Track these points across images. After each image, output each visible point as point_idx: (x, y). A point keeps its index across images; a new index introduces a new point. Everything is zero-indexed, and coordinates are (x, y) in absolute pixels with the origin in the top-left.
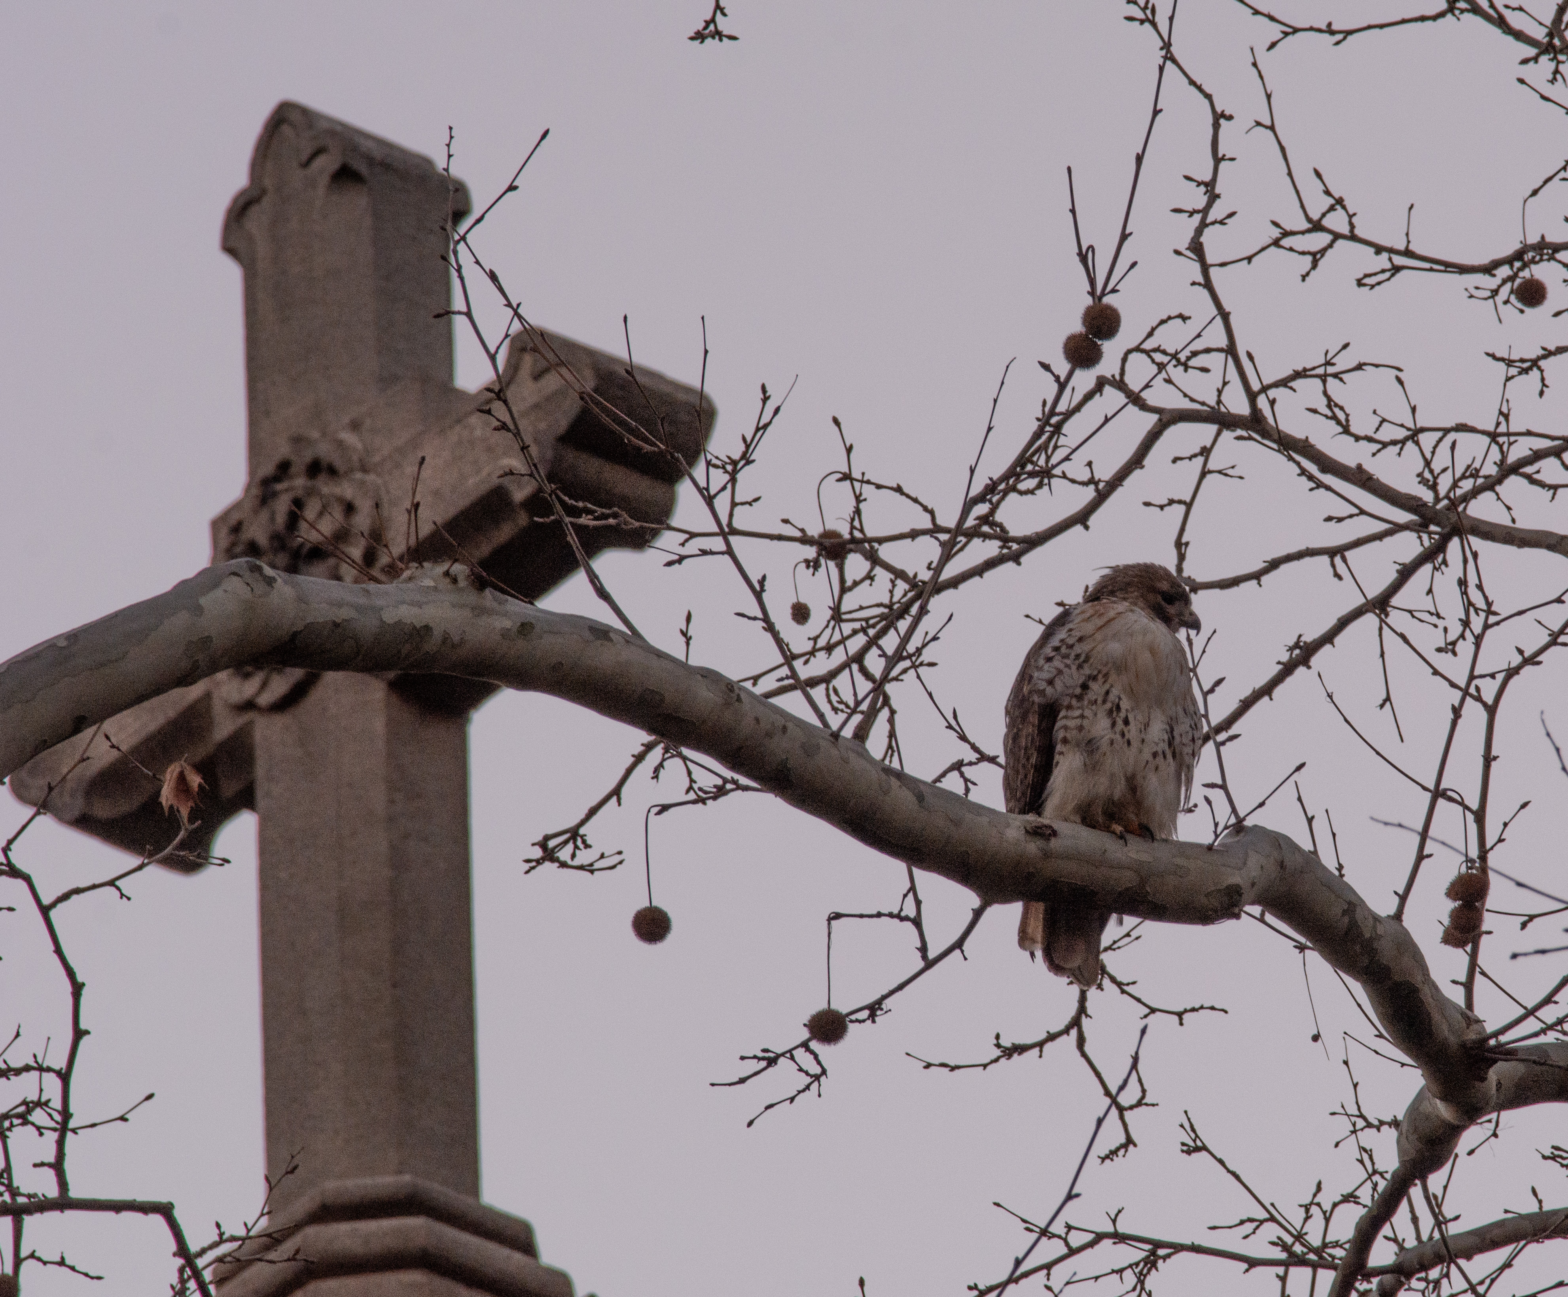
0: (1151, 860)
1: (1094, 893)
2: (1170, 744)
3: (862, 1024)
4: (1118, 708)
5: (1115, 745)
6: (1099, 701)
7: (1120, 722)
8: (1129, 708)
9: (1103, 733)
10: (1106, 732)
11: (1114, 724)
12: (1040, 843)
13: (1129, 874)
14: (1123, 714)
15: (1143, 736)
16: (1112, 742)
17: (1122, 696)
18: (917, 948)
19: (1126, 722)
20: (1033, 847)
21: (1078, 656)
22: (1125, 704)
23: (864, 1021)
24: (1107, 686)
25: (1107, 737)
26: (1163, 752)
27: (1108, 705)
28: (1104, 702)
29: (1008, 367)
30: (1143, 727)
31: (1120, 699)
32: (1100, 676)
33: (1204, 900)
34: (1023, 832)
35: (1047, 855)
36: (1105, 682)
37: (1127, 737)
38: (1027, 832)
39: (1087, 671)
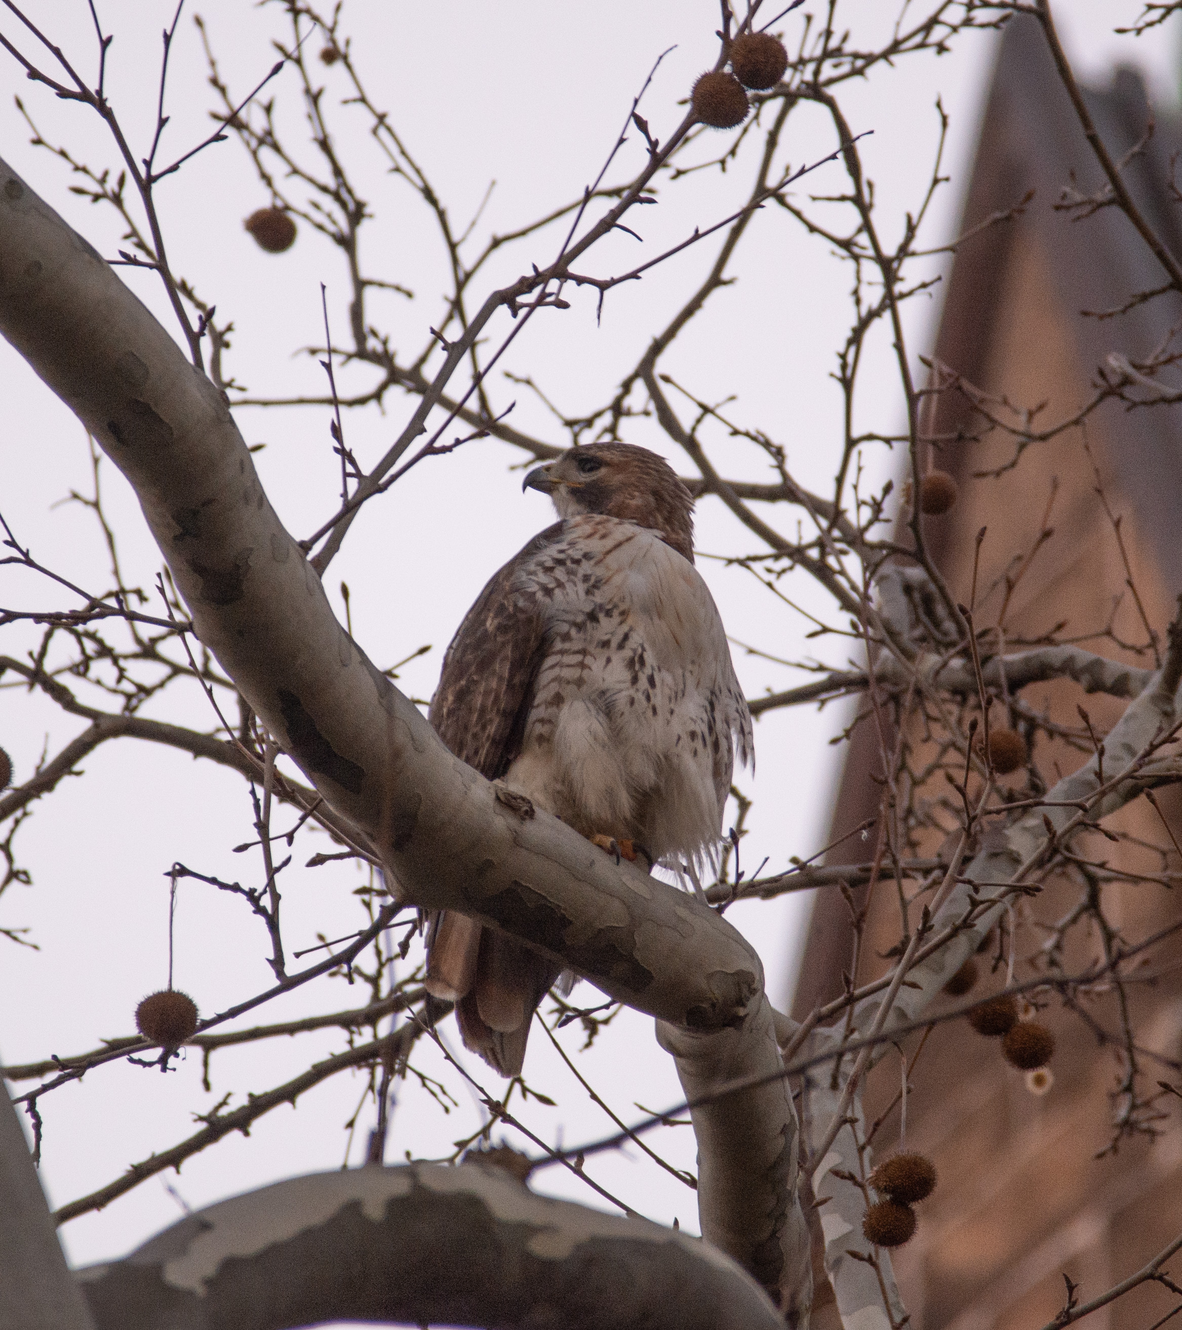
0: (648, 896)
1: (565, 922)
2: (711, 729)
3: (147, 1068)
4: (642, 662)
5: (636, 705)
6: (614, 644)
7: (643, 682)
8: (655, 665)
9: (618, 686)
10: (623, 686)
11: (635, 680)
12: (513, 822)
13: (617, 904)
14: (648, 671)
15: (672, 706)
16: (632, 702)
17: (646, 646)
18: (268, 960)
19: (651, 681)
20: (501, 823)
21: (586, 578)
22: (649, 658)
23: (150, 1064)
24: (625, 628)
25: (624, 693)
26: (703, 736)
27: (627, 653)
28: (621, 646)
29: (661, 58)
30: (673, 695)
31: (644, 649)
32: (616, 613)
33: (703, 984)
34: (494, 796)
35: (517, 841)
36: (621, 623)
37: (652, 702)
38: (498, 798)
39: (599, 598)
